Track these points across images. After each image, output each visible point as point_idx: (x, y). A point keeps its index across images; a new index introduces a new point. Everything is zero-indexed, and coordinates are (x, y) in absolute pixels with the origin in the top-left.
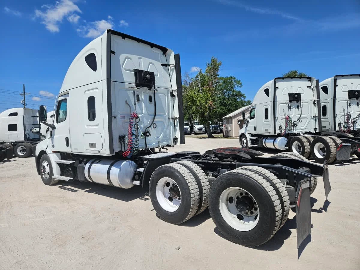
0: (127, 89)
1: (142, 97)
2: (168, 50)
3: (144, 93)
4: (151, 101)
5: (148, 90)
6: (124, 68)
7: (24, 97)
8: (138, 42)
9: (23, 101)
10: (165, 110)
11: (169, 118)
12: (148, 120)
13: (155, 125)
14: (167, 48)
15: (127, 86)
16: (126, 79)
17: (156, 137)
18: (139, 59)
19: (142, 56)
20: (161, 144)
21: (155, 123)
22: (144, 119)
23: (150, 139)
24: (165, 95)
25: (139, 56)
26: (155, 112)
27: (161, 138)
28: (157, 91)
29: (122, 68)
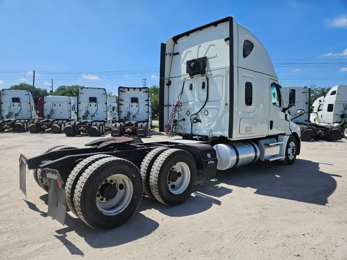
0: (183, 81)
3: (197, 81)
4: (203, 87)
5: (202, 76)
6: (184, 63)
8: (201, 30)
11: (226, 104)
13: (207, 112)
14: (232, 16)
15: (183, 78)
16: (182, 72)
17: (207, 124)
18: (199, 47)
19: (202, 43)
20: (213, 133)
21: (207, 110)
22: (195, 106)
23: (201, 126)
24: (223, 77)
25: (198, 45)
26: (207, 98)
27: (212, 126)
28: (211, 75)
29: (182, 63)
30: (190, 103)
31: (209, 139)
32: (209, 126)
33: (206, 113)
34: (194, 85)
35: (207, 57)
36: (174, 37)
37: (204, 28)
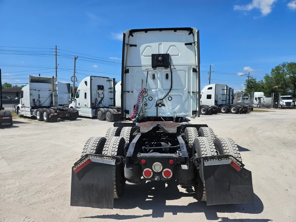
0: (144, 71)
1: (158, 75)
2: (193, 29)
3: (161, 72)
4: (167, 78)
5: (165, 69)
6: (143, 55)
7: (210, 75)
8: (160, 31)
9: (209, 77)
10: (184, 85)
11: (189, 92)
12: (163, 94)
14: (192, 28)
15: (143, 68)
16: (143, 63)
17: (171, 108)
18: (159, 44)
19: (163, 42)
20: (177, 114)
21: (171, 96)
22: (159, 93)
23: (165, 109)
24: (185, 71)
25: (159, 43)
26: (171, 87)
27: (177, 109)
28: (175, 69)
29: (142, 55)
30: (152, 90)
31: (174, 119)
32: (173, 109)
33: (170, 99)
34: (157, 76)
35: (170, 54)
36: (131, 30)
37: (163, 30)
